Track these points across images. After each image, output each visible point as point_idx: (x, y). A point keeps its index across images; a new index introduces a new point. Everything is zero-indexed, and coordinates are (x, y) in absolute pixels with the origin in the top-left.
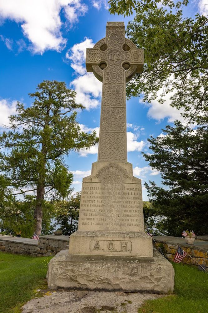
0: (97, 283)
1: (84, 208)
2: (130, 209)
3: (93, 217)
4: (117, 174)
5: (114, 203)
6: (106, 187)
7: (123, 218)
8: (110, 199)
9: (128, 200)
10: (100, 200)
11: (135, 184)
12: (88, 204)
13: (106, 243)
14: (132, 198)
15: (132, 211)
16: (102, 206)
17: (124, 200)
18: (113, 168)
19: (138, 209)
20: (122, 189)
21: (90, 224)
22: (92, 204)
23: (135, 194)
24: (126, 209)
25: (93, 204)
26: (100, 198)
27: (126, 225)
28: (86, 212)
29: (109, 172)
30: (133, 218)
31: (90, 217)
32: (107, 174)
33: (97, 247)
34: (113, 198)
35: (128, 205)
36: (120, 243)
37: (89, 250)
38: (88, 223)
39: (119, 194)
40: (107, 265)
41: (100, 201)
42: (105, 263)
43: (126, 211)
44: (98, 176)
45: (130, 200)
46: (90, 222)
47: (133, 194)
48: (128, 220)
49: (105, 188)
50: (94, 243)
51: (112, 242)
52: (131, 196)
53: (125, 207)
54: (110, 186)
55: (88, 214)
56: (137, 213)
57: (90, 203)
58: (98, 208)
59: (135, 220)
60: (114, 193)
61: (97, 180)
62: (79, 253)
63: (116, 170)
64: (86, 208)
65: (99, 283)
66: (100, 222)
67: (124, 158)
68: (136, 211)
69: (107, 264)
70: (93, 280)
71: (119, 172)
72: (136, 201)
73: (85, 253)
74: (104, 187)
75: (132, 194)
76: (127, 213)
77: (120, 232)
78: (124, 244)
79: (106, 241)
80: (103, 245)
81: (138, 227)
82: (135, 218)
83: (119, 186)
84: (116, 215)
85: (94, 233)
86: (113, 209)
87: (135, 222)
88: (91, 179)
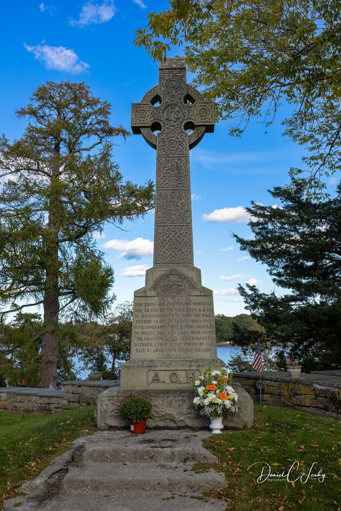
0: (157, 420)
1: (138, 330)
2: (198, 330)
3: (149, 342)
4: (180, 283)
5: (176, 323)
6: (166, 303)
7: (189, 341)
8: (171, 318)
9: (195, 318)
10: (159, 319)
11: (204, 296)
12: (142, 324)
13: (168, 373)
14: (201, 315)
15: (201, 333)
16: (161, 327)
17: (190, 318)
18: (175, 276)
19: (209, 330)
20: (188, 304)
21: (146, 350)
22: (147, 324)
23: (204, 310)
24: (193, 330)
25: (150, 324)
26: (158, 316)
27: (194, 350)
28: (140, 336)
29: (169, 281)
30: (202, 341)
31: (147, 342)
32: (167, 284)
33: (156, 379)
34: (175, 317)
35: (195, 324)
36: (186, 373)
37: (146, 383)
38: (144, 350)
39: (183, 310)
40: (168, 399)
41: (158, 322)
42: (166, 396)
43: (192, 333)
44: (154, 287)
45: (198, 318)
46: (146, 348)
47: (202, 309)
48: (196, 344)
49: (164, 303)
50: (152, 374)
51: (175, 372)
52: (199, 312)
53: (191, 327)
54: (171, 300)
55: (143, 338)
56: (207, 335)
57: (145, 325)
58: (156, 330)
59: (205, 344)
60: (176, 310)
61: (153, 293)
62: (134, 387)
63: (179, 278)
64: (140, 331)
65: (160, 420)
66: (159, 347)
67: (189, 262)
68: (206, 332)
69: (168, 397)
70: (152, 417)
71: (182, 281)
72: (206, 318)
73: (141, 386)
74: (162, 302)
75: (200, 310)
76: (194, 335)
77: (185, 360)
78: (191, 374)
79: (167, 371)
80: (164, 376)
81: (208, 353)
82: (205, 342)
83: (183, 300)
84: (179, 338)
85: (151, 361)
86: (176, 330)
87: (205, 347)
88: (146, 292)
